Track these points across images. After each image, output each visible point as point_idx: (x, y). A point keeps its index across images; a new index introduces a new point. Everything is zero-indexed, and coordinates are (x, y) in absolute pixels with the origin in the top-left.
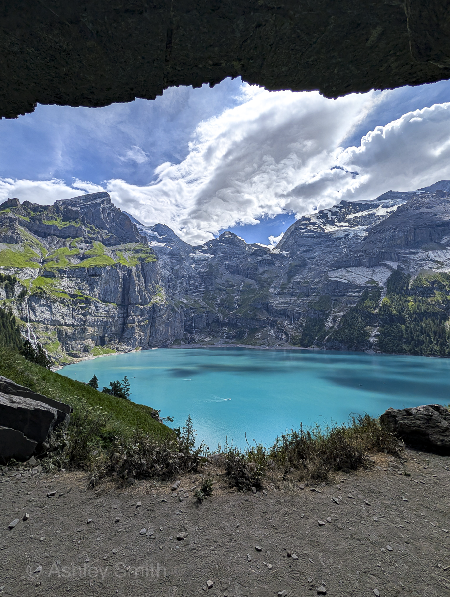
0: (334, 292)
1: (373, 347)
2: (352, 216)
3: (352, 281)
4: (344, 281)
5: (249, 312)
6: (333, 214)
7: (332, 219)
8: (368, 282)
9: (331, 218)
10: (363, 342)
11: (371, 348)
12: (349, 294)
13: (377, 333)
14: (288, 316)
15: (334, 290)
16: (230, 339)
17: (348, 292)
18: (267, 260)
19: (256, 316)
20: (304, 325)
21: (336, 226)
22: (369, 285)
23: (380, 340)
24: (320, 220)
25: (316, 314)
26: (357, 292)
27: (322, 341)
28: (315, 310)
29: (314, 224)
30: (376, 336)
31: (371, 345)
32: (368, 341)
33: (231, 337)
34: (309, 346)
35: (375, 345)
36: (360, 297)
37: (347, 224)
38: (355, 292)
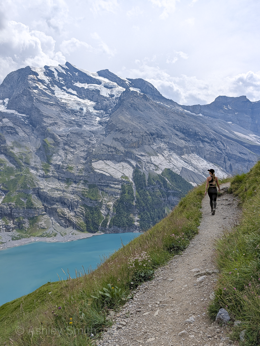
0: (100, 182)
1: (138, 228)
2: (79, 85)
3: (112, 174)
4: (107, 174)
5: (23, 200)
6: (60, 74)
7: (59, 81)
8: (122, 177)
9: (59, 79)
10: (131, 226)
11: (136, 229)
12: (112, 185)
13: (138, 219)
14: (65, 204)
15: (99, 180)
16: (10, 232)
17: (110, 183)
18: (9, 127)
19: (32, 204)
20: (84, 212)
21: (65, 90)
22: (124, 179)
23: (140, 224)
24: (48, 78)
25: (92, 202)
26: (117, 184)
27: (105, 227)
28: (91, 200)
29: (43, 82)
30: (137, 221)
31: (136, 227)
32: (134, 225)
33: (11, 230)
34: (96, 232)
35: (138, 227)
36: (120, 189)
37: (75, 92)
38: (115, 184)
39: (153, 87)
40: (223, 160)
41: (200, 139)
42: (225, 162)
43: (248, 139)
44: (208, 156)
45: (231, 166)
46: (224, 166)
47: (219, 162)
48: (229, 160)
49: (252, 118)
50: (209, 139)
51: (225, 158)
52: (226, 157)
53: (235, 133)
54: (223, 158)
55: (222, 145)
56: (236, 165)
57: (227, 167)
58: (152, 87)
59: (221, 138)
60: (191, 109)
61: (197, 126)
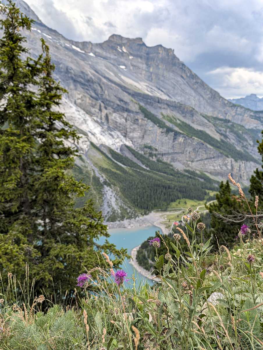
39: (29, 7)
40: (98, 107)
41: (72, 78)
42: (100, 110)
43: (135, 86)
44: (79, 101)
45: (107, 117)
46: (99, 116)
47: (93, 110)
48: (106, 108)
49: (147, 65)
50: (84, 79)
51: (100, 106)
52: (102, 104)
53: (123, 77)
54: (98, 105)
55: (99, 88)
56: (114, 115)
57: (103, 117)
58: (26, 7)
59: (100, 80)
60: (80, 45)
61: (72, 62)
